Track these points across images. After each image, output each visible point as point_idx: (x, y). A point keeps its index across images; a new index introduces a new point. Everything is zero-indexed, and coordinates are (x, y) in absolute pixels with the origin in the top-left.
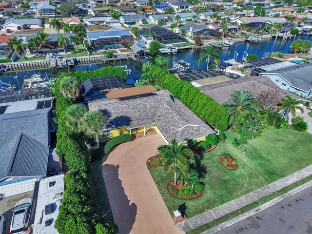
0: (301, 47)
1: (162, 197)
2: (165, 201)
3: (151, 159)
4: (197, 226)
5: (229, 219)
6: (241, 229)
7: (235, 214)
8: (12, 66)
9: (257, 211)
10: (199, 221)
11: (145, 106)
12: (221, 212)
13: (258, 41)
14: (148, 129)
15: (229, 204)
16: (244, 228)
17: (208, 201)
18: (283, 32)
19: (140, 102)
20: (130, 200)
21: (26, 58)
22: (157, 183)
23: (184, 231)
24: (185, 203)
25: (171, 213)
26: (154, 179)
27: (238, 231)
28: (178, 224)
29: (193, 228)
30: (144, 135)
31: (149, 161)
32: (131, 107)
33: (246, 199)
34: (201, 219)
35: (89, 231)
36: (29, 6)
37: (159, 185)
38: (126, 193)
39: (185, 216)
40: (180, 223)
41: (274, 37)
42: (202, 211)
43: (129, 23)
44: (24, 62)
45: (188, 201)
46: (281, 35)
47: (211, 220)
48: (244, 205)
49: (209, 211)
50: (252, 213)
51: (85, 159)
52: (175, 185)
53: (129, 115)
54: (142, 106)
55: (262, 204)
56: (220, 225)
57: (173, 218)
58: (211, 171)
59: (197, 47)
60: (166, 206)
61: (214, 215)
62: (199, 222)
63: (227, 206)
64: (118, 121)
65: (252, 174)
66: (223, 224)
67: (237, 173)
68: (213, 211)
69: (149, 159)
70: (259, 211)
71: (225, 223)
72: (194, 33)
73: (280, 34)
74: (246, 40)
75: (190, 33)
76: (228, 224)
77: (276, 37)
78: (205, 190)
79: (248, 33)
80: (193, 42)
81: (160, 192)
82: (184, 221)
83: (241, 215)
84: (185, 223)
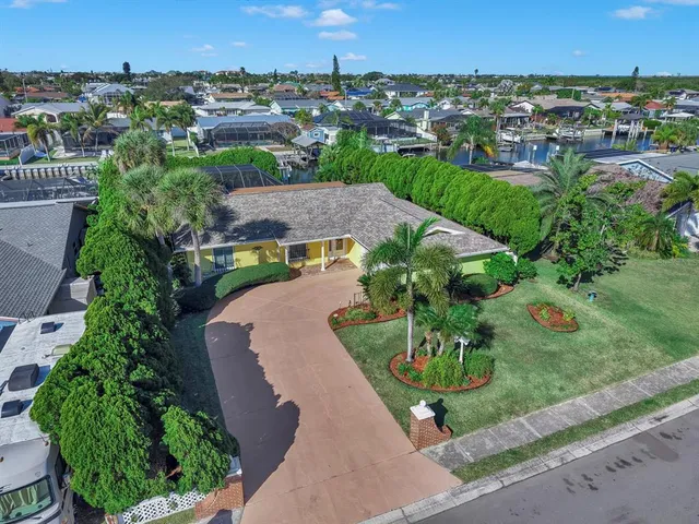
0: (676, 137)
1: (374, 387)
2: (383, 395)
3: (341, 311)
4: (485, 455)
5: (579, 439)
6: (623, 461)
7: (594, 426)
8: (18, 174)
9: (659, 420)
10: (487, 441)
11: (324, 202)
12: (551, 423)
13: (575, 138)
14: (333, 258)
15: (573, 404)
16: (630, 460)
17: (507, 396)
18: (628, 123)
19: (313, 194)
20: (279, 396)
21: (52, 159)
22: (357, 357)
23: (447, 466)
24: (441, 401)
25: (402, 424)
26: (349, 349)
27: (614, 467)
28: (424, 450)
29: (472, 460)
30: (323, 269)
31: (336, 315)
32: (289, 203)
33: (618, 393)
34: (493, 439)
35: (138, 421)
36: (81, 92)
37: (365, 362)
38: (269, 378)
39: (445, 428)
40: (432, 448)
41: (609, 134)
42: (494, 419)
43: (291, 113)
44: (46, 166)
45: (452, 396)
46: (623, 128)
47: (524, 440)
48: (617, 407)
49: (514, 419)
50: (644, 425)
51: (159, 289)
52: (409, 359)
53: (284, 219)
54: (317, 203)
55: (669, 404)
56: (557, 452)
57: (408, 433)
58: (508, 334)
59: (441, 147)
60: (385, 407)
61: (533, 430)
62: (489, 445)
63: (566, 408)
64: (254, 228)
65: (622, 340)
66: (564, 449)
67: (580, 339)
68: (528, 420)
69: (336, 312)
70: (664, 421)
71: (568, 447)
72: (432, 123)
73: (621, 126)
74: (548, 138)
75: (424, 123)
76: (580, 451)
77: (614, 133)
78: (496, 372)
79: (551, 127)
80: (431, 137)
81: (368, 378)
82: (445, 443)
83: (612, 430)
84: (446, 447)
